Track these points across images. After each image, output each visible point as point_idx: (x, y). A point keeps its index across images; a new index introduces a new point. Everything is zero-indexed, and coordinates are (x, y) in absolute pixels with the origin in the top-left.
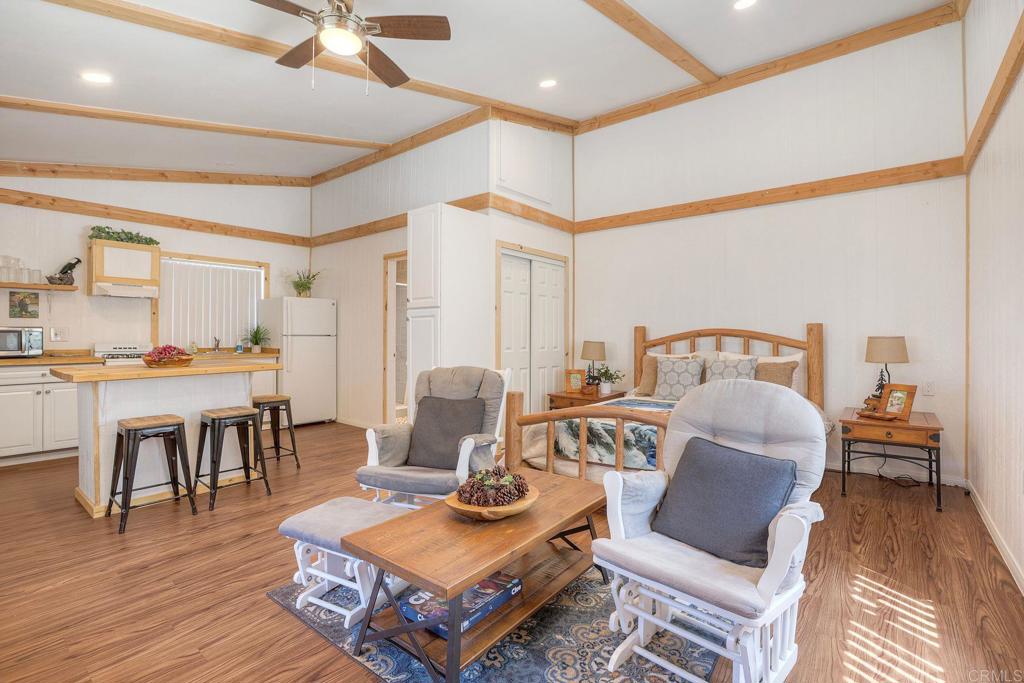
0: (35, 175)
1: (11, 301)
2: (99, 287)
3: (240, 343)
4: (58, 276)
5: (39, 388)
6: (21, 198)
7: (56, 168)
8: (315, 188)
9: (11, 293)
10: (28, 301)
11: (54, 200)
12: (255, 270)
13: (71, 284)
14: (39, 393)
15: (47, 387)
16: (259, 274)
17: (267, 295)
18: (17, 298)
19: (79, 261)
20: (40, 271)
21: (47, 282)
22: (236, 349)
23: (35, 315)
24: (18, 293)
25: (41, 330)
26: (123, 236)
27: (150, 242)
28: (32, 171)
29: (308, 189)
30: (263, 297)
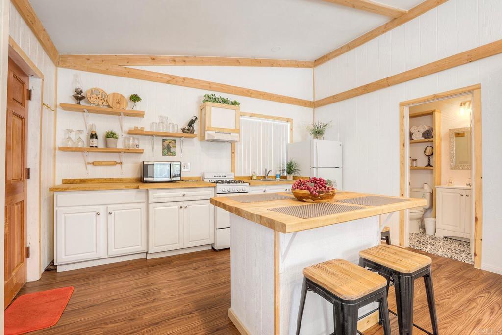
0: (175, 65)
1: (163, 145)
2: (208, 134)
3: (278, 173)
4: (187, 128)
5: (181, 204)
6: (169, 78)
7: (186, 59)
8: (314, 68)
9: (163, 140)
10: (171, 145)
11: (184, 79)
12: (285, 123)
13: (193, 133)
14: (181, 208)
15: (186, 204)
16: (287, 126)
17: (291, 141)
18: (166, 143)
19: (196, 118)
20: (177, 125)
21: (181, 132)
22: (276, 177)
23: (174, 154)
24: (167, 140)
25: (180, 163)
26: (220, 100)
27: (234, 103)
28: (174, 61)
29: (311, 69)
30: (289, 142)
